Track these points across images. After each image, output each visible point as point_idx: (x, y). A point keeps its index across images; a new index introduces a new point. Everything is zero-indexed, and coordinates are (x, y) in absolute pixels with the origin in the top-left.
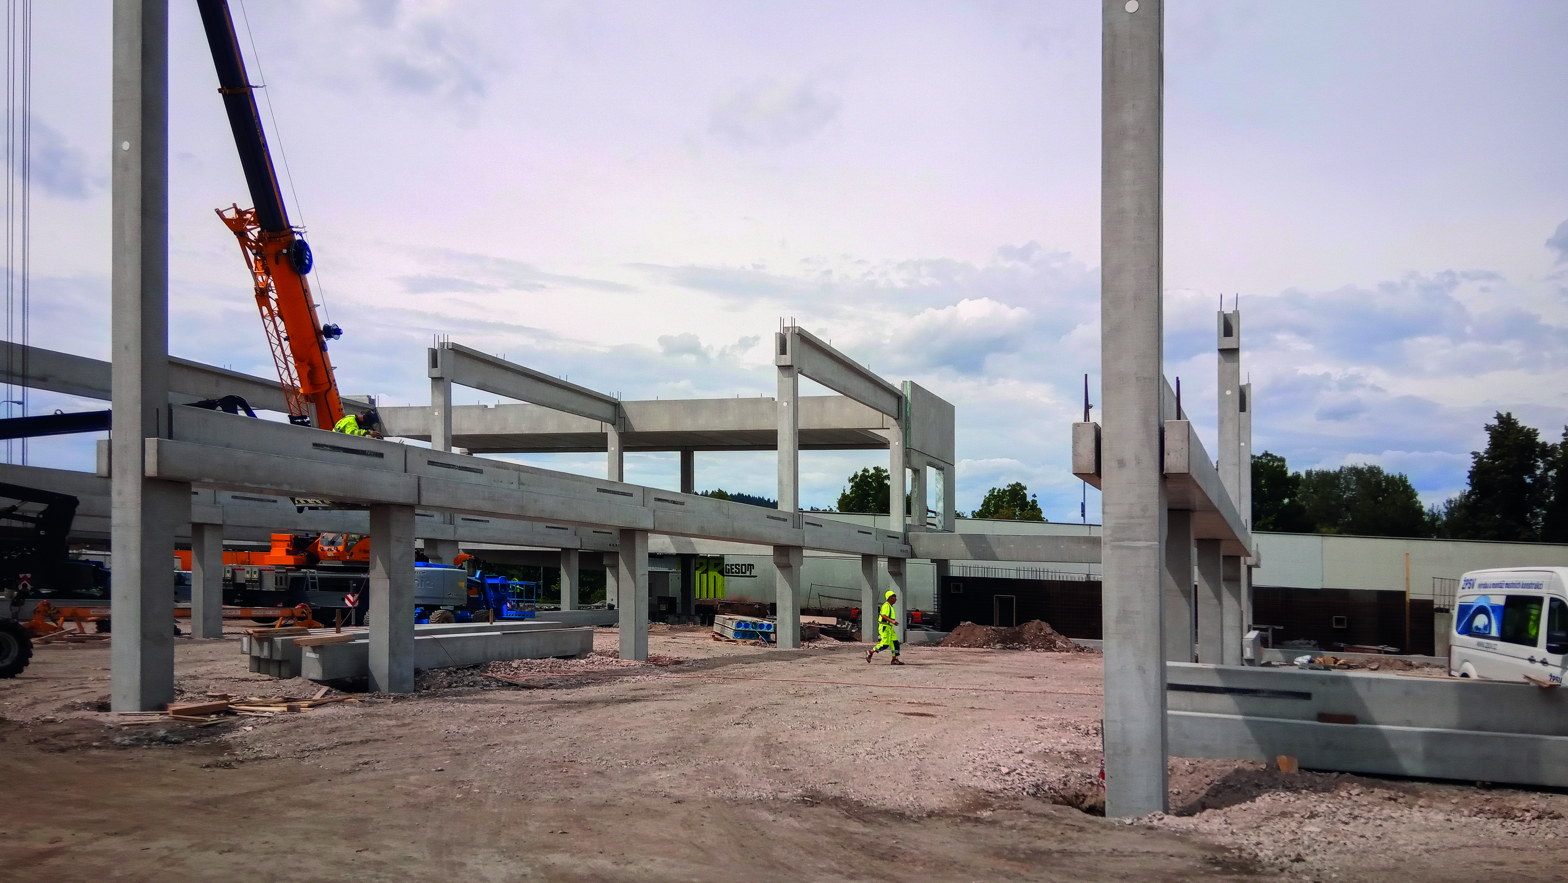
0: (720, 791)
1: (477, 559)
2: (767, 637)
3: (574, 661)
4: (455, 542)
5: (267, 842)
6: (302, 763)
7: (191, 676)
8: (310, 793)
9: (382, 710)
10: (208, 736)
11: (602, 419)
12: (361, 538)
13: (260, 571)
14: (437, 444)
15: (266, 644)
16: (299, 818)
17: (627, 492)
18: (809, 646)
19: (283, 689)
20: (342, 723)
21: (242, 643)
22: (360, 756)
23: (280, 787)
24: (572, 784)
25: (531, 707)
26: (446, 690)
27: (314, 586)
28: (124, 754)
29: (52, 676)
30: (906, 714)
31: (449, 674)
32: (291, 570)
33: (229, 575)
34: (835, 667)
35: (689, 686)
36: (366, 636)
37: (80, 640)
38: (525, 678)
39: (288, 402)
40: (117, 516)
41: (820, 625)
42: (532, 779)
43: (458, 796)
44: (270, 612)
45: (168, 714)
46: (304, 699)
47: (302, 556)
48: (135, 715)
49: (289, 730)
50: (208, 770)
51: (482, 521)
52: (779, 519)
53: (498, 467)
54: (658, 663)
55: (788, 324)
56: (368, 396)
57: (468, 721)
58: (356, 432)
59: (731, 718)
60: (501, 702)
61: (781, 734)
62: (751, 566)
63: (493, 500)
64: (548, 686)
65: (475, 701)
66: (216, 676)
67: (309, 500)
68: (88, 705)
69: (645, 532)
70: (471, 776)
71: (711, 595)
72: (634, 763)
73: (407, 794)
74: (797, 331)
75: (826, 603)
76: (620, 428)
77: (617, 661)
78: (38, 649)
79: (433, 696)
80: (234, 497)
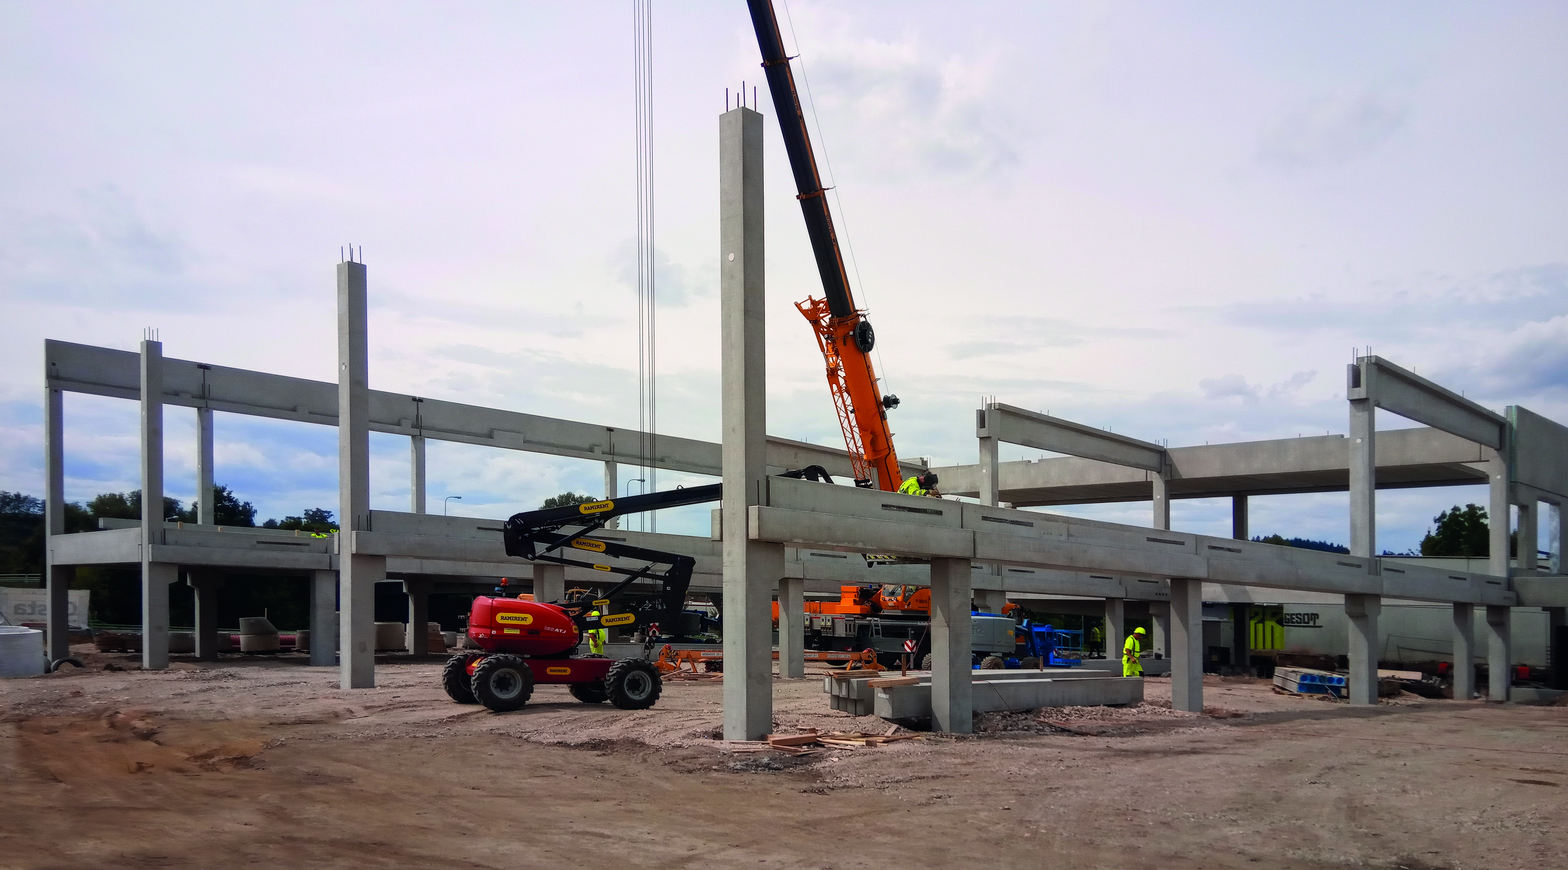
0: (1300, 852)
1: (1022, 609)
2: (1338, 692)
3: (1125, 710)
4: (1003, 592)
5: (860, 863)
6: (883, 793)
7: (783, 711)
8: (893, 821)
9: (947, 748)
10: (802, 765)
11: (1147, 468)
12: (917, 589)
13: (833, 619)
14: (985, 499)
15: (844, 684)
16: (886, 843)
17: (1179, 540)
18: (1388, 703)
19: (860, 725)
20: (912, 759)
21: (824, 683)
22: (933, 790)
23: (866, 814)
24: (1138, 833)
25: (1088, 753)
26: (1003, 732)
27: (877, 633)
28: (736, 777)
29: (676, 708)
30: (1519, 781)
31: (1004, 717)
32: (858, 618)
33: (807, 623)
34: (1423, 726)
35: (1253, 740)
36: (928, 680)
37: (693, 678)
38: (1078, 725)
39: (854, 468)
40: (727, 574)
41: (1402, 680)
42: (1097, 824)
43: (1027, 835)
44: (842, 656)
45: (769, 744)
46: (877, 735)
47: (867, 606)
48: (742, 743)
49: (868, 762)
50: (805, 795)
51: (1028, 572)
52: (1351, 565)
53: (1048, 520)
54: (1214, 715)
55: (1363, 354)
56: (921, 458)
57: (1028, 763)
58: (918, 492)
59: (1306, 776)
60: (1057, 747)
61: (1366, 796)
62: (1315, 616)
63: (1044, 552)
64: (1101, 733)
65: (1032, 745)
66: (803, 712)
67: (878, 556)
68: (706, 734)
69: (1198, 581)
70: (1037, 817)
71: (1268, 645)
72: (1202, 816)
73: (979, 829)
74: (1373, 360)
75: (1406, 656)
76: (1166, 475)
77: (1170, 712)
78: (665, 685)
79: (992, 737)
80: (812, 554)
